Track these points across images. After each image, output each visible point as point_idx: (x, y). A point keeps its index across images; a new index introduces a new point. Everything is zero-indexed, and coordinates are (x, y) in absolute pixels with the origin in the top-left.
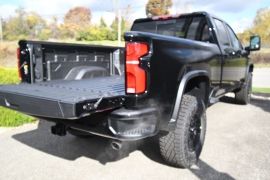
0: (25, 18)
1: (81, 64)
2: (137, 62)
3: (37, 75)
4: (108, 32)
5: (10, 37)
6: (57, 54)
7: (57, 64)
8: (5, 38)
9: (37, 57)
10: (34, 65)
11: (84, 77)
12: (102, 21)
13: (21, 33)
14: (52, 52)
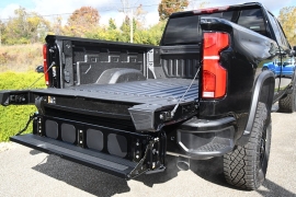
0: (26, 19)
1: (113, 66)
2: (217, 58)
3: (67, 79)
4: (118, 34)
5: (9, 41)
6: (87, 53)
7: (88, 65)
8: (4, 42)
9: (66, 56)
10: (64, 66)
11: (120, 80)
12: (111, 22)
13: (21, 36)
14: (82, 51)
